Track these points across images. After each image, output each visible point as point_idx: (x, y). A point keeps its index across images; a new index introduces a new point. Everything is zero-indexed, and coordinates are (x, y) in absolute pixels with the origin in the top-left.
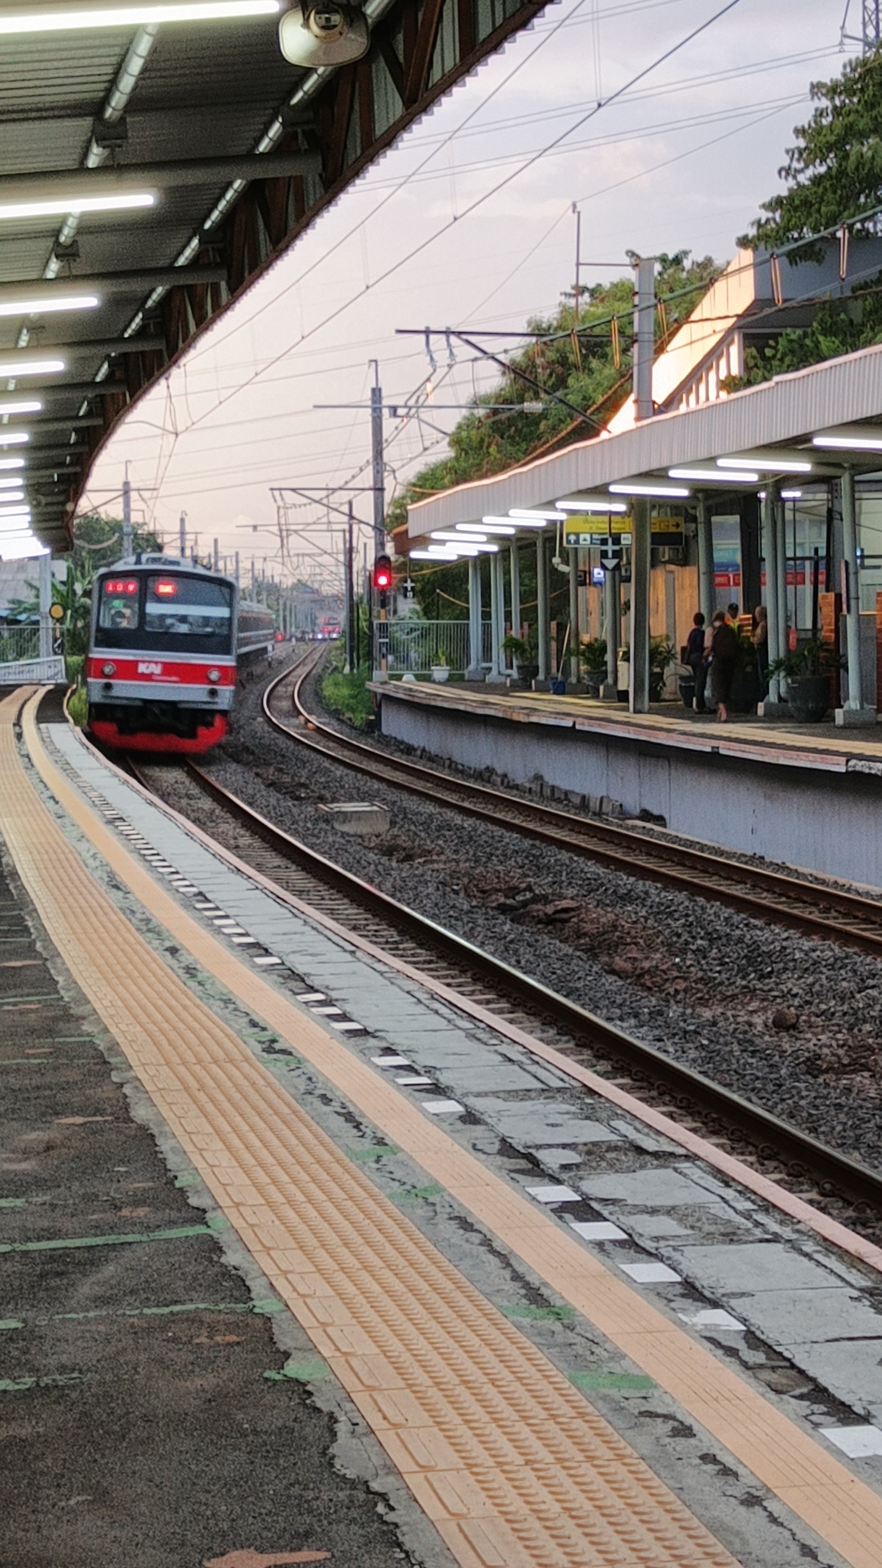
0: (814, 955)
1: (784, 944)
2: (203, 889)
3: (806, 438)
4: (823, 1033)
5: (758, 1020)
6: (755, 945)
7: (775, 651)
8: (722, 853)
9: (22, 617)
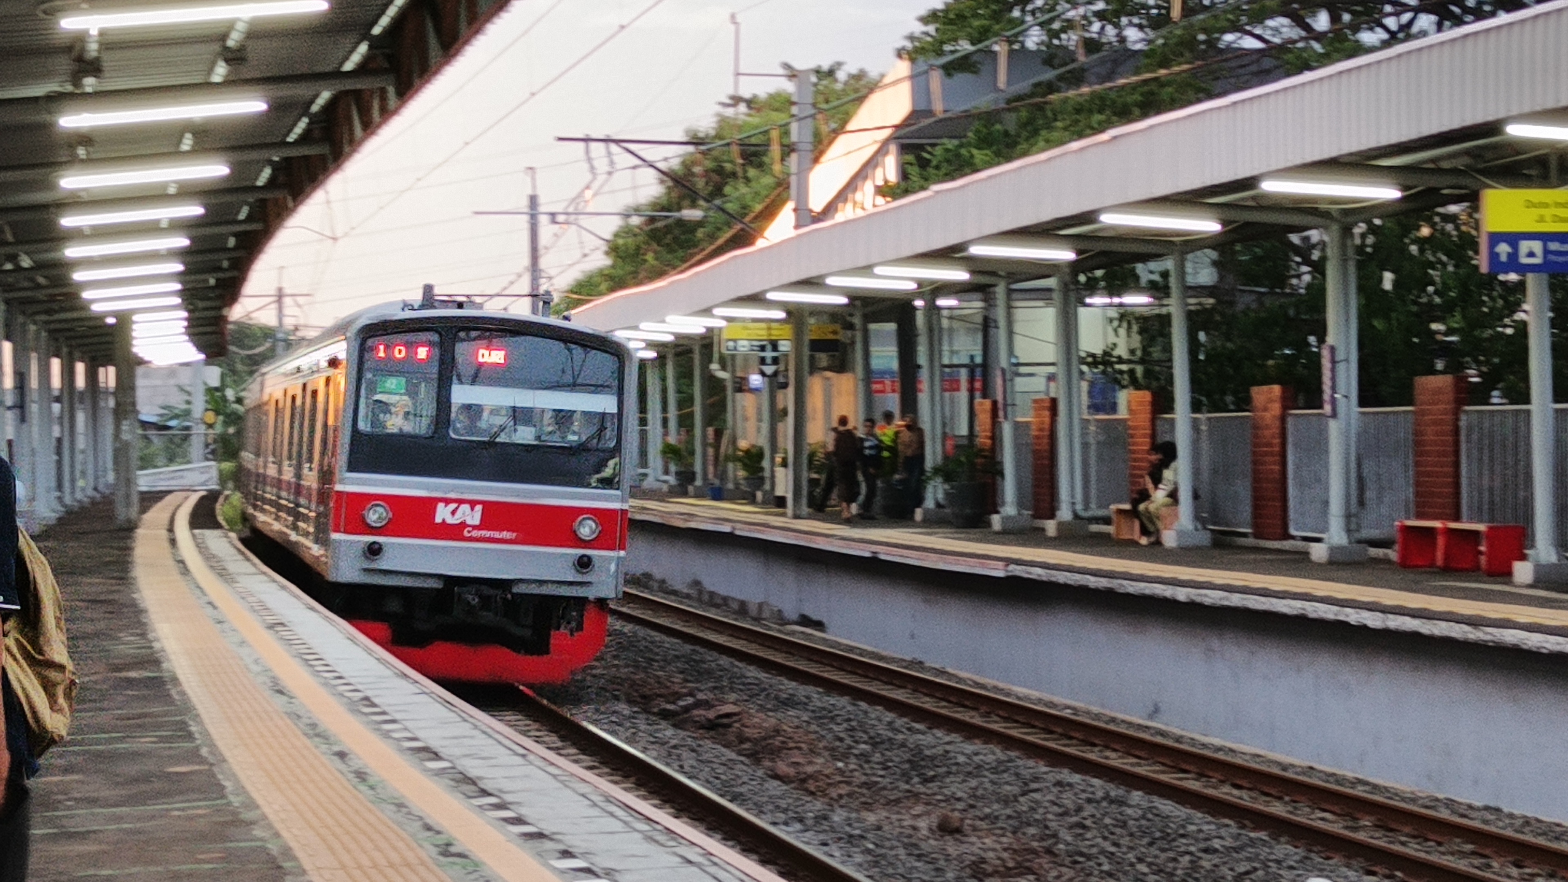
0: (976, 759)
1: (948, 747)
2: (369, 693)
3: (960, 248)
4: (987, 837)
5: (923, 824)
6: (918, 750)
7: (932, 456)
8: (881, 658)
9: (172, 423)
